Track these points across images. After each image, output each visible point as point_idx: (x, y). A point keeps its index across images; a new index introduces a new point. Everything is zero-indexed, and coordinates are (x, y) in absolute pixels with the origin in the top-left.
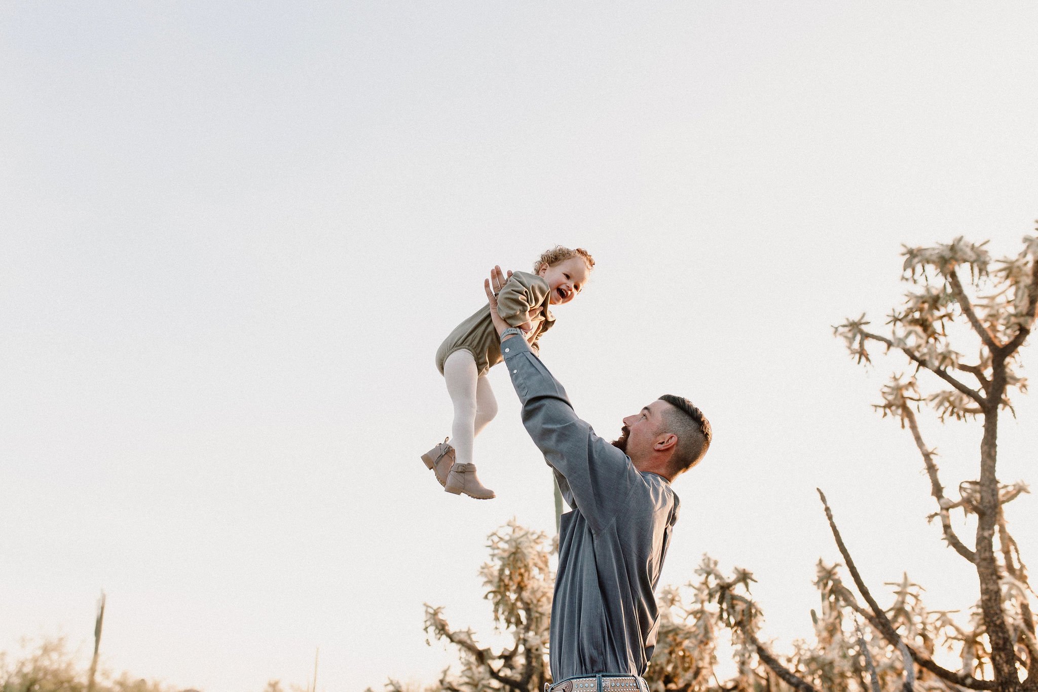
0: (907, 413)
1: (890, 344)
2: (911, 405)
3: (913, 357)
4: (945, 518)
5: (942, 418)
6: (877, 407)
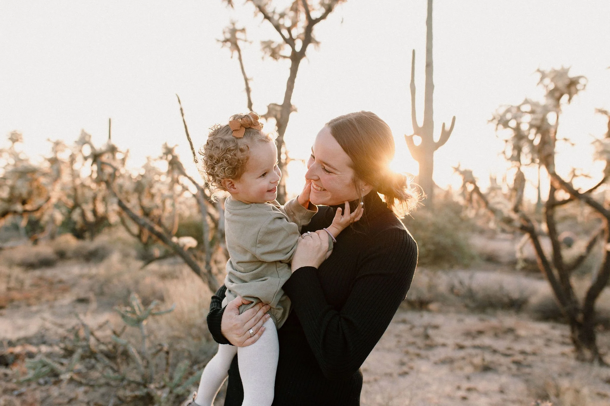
0: (237, 48)
2: (240, 43)
5: (263, 58)
6: (218, 41)
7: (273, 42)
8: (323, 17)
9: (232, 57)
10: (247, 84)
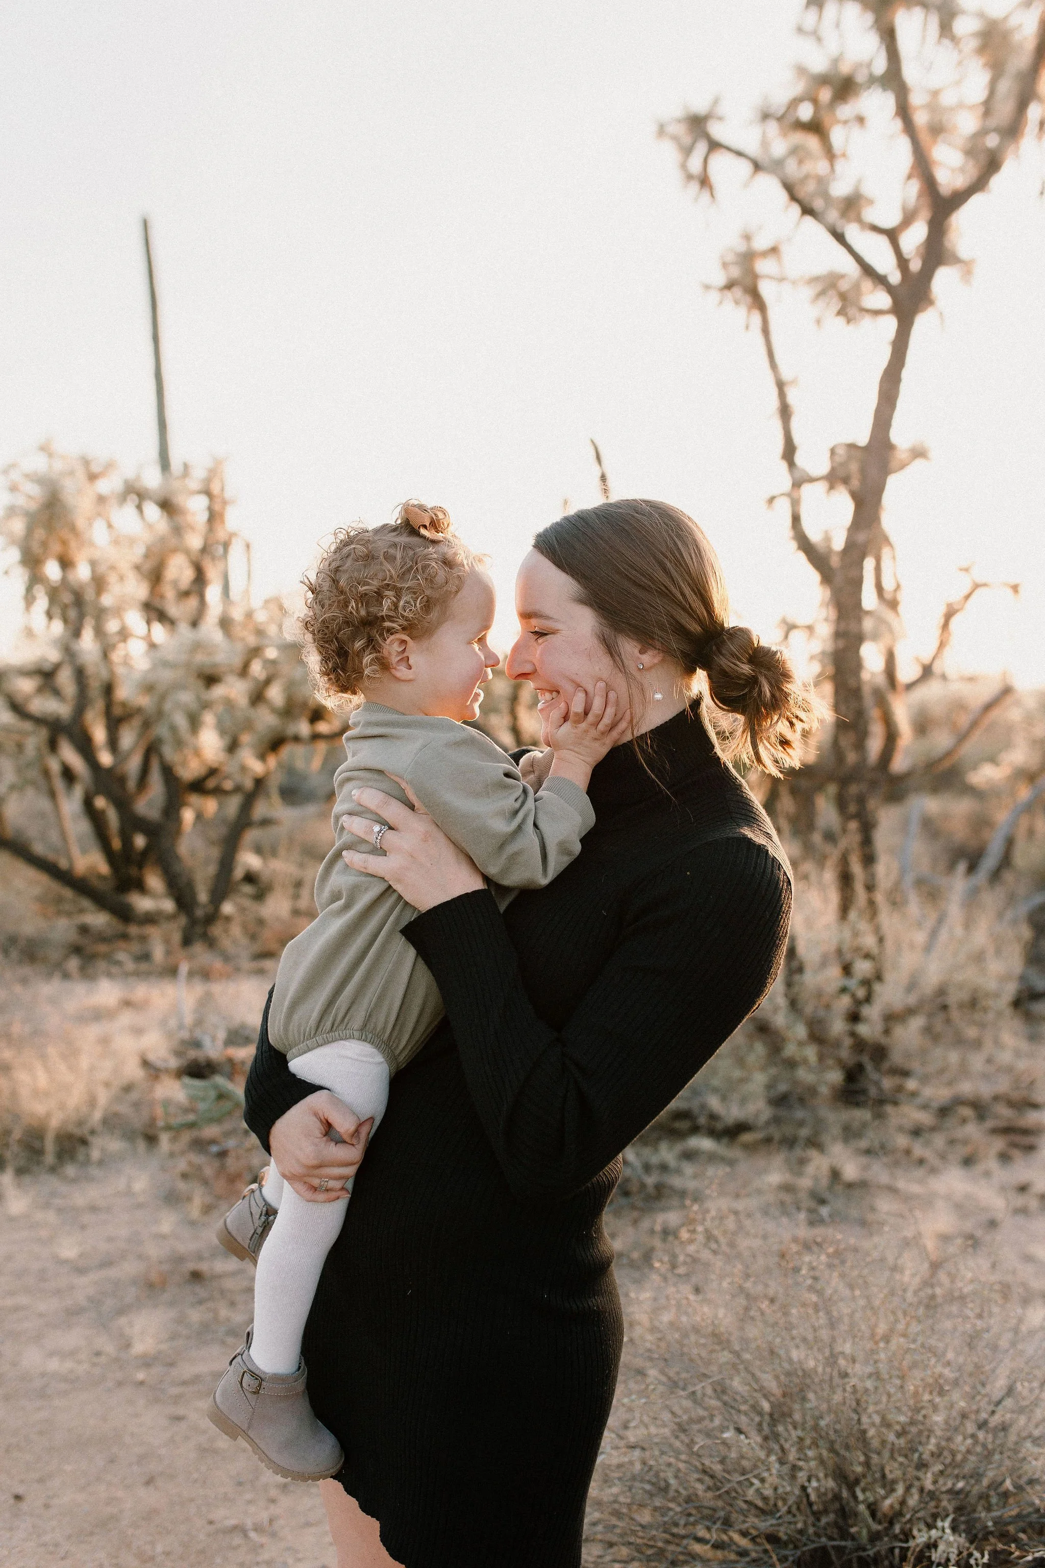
0: (758, 303)
1: (757, 167)
2: (766, 289)
3: (793, 197)
4: (795, 503)
5: (818, 322)
6: (707, 287)
7: (842, 276)
8: (979, 185)
9: (747, 327)
10: (782, 395)
